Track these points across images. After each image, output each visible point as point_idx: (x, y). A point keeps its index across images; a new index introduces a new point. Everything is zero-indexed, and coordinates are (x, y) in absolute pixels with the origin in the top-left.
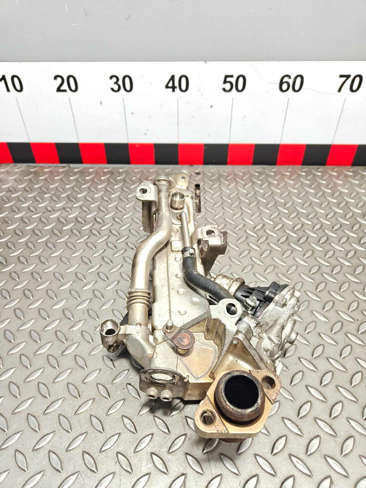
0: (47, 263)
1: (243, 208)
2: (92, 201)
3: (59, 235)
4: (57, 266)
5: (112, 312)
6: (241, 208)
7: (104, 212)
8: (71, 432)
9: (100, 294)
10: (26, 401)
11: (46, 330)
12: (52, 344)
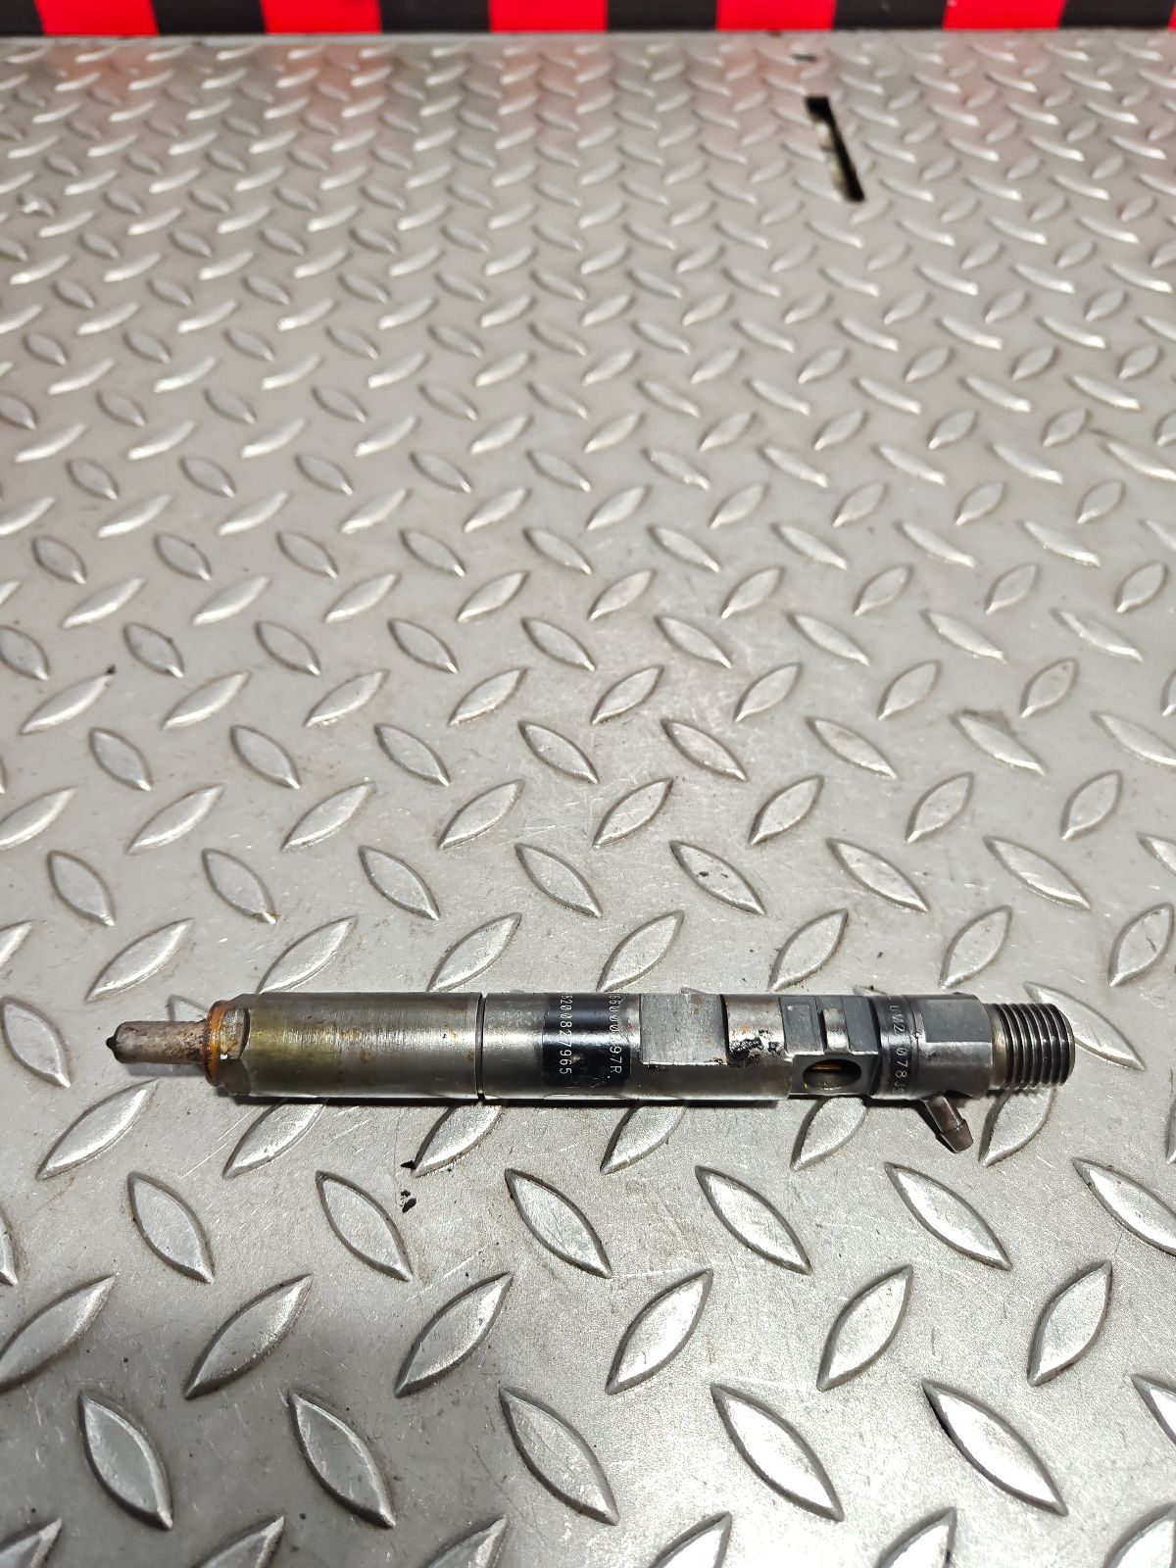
0: (139, 421)
1: (1062, 179)
2: (323, 166)
3: (186, 301)
4: (194, 431)
5: (522, 635)
6: (1053, 181)
7: (391, 207)
8: (409, 1276)
9: (441, 550)
10: (110, 1104)
11: (177, 730)
12: (220, 797)
